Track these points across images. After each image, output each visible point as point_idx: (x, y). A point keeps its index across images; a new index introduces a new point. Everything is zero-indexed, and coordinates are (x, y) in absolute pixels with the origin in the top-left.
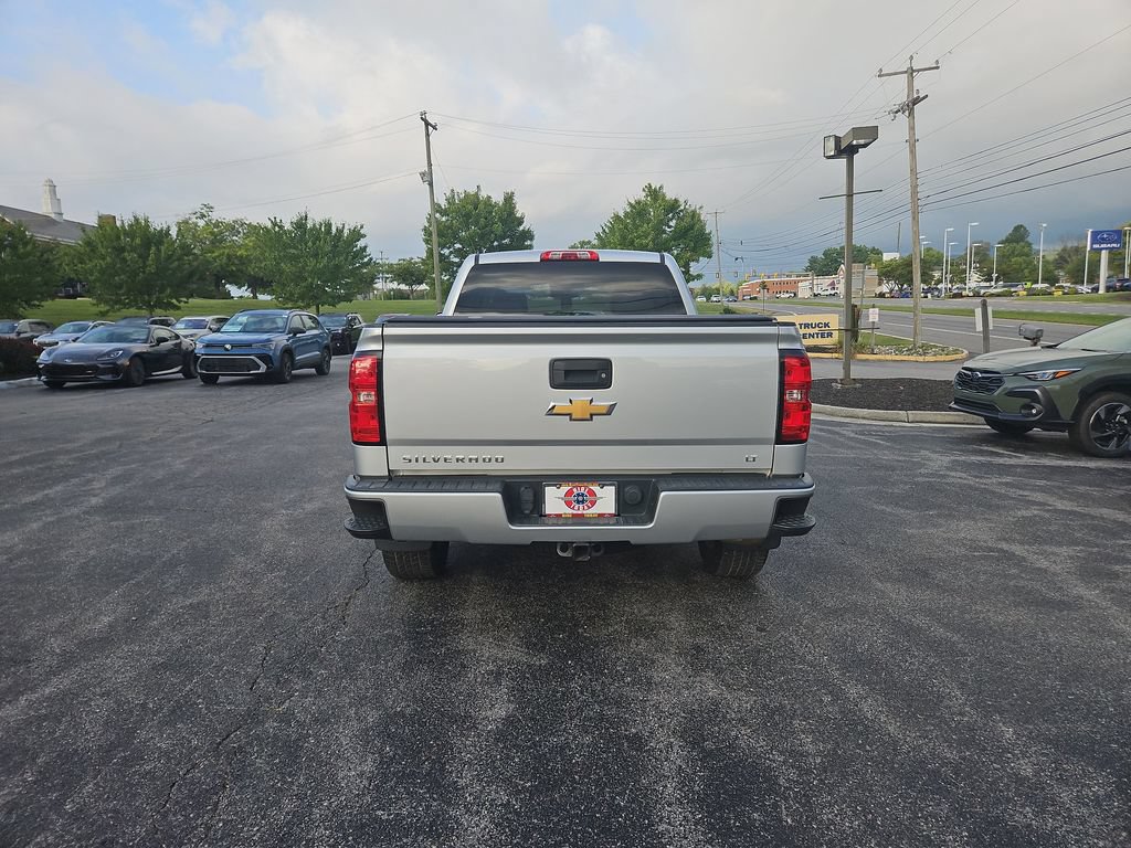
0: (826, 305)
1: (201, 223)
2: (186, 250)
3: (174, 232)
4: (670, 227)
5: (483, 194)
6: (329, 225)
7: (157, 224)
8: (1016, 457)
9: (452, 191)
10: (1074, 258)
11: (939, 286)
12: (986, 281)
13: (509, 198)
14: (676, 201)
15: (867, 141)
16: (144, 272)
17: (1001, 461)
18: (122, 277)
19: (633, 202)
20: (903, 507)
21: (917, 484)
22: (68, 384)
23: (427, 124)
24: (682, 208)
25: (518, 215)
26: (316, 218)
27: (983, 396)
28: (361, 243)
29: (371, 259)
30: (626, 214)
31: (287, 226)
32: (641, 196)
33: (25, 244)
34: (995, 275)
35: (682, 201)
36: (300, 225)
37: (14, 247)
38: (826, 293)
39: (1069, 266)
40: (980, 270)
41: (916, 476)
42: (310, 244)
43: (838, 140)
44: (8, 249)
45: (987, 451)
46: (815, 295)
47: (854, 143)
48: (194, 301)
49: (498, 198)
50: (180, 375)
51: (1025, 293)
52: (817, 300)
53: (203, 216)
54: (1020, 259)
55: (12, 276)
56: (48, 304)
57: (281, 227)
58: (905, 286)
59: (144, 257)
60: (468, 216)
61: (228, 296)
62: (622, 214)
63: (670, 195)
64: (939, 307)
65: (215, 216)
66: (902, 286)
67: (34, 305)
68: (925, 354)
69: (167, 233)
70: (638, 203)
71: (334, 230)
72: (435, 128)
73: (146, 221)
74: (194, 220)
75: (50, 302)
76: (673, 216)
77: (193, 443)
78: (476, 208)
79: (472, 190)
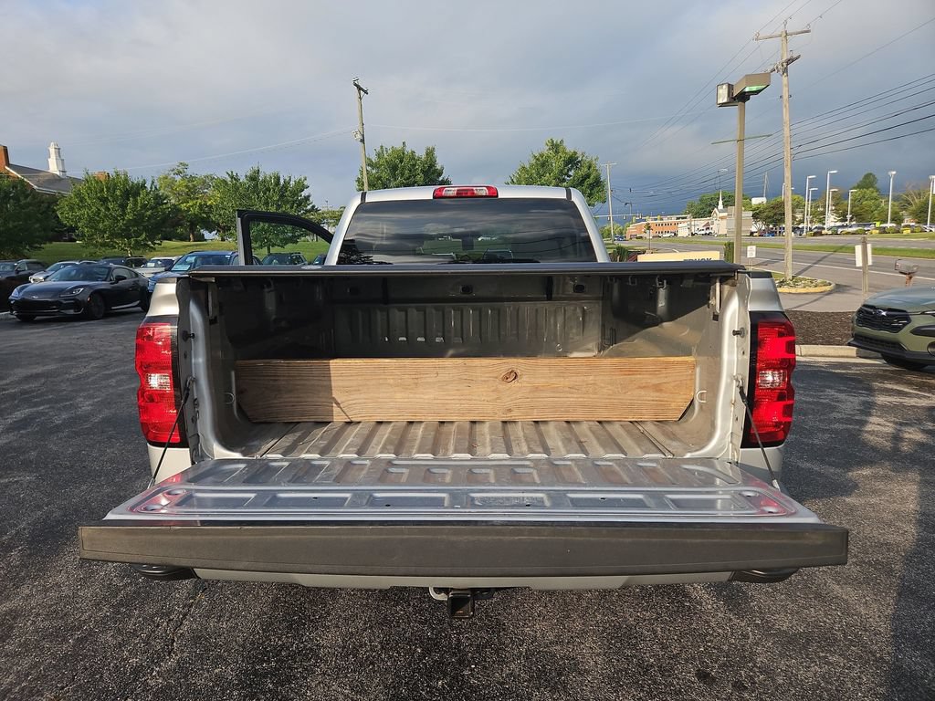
0: (703, 243)
1: (178, 178)
2: (159, 200)
3: (148, 185)
4: (569, 176)
5: (408, 150)
6: (278, 179)
7: (135, 178)
8: (925, 397)
9: (382, 147)
10: (917, 201)
11: (800, 226)
12: (841, 221)
13: (430, 153)
14: (575, 153)
15: (760, 87)
16: (123, 219)
17: (912, 402)
18: (106, 223)
19: (537, 155)
20: (830, 464)
21: (836, 432)
22: (38, 318)
23: (360, 89)
24: (580, 159)
25: (438, 167)
26: (267, 171)
27: (885, 334)
28: (304, 194)
29: (314, 206)
30: (532, 165)
31: (243, 179)
32: (545, 150)
33: (26, 197)
34: (849, 216)
35: (579, 154)
36: (253, 178)
37: (16, 199)
38: (703, 232)
39: (914, 207)
40: (836, 211)
41: (831, 422)
42: (262, 194)
43: (730, 87)
44: (11, 201)
45: (892, 390)
46: (693, 235)
47: (747, 90)
48: (166, 243)
49: (421, 153)
50: (139, 308)
51: (877, 231)
52: (694, 238)
53: (180, 173)
54: (871, 203)
55: (16, 223)
56: (48, 246)
57: (237, 180)
58: (771, 226)
59: (123, 207)
60: (394, 168)
61: (201, 238)
62: (527, 166)
63: (570, 148)
64: (801, 244)
65: (189, 172)
66: (768, 225)
67: (36, 247)
68: (795, 286)
69: (143, 186)
70: (542, 156)
71: (282, 182)
72: (366, 92)
73: (126, 175)
74: (172, 175)
75: (48, 245)
76: (572, 166)
77: (113, 382)
78: (401, 162)
79: (399, 146)
